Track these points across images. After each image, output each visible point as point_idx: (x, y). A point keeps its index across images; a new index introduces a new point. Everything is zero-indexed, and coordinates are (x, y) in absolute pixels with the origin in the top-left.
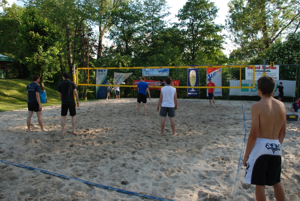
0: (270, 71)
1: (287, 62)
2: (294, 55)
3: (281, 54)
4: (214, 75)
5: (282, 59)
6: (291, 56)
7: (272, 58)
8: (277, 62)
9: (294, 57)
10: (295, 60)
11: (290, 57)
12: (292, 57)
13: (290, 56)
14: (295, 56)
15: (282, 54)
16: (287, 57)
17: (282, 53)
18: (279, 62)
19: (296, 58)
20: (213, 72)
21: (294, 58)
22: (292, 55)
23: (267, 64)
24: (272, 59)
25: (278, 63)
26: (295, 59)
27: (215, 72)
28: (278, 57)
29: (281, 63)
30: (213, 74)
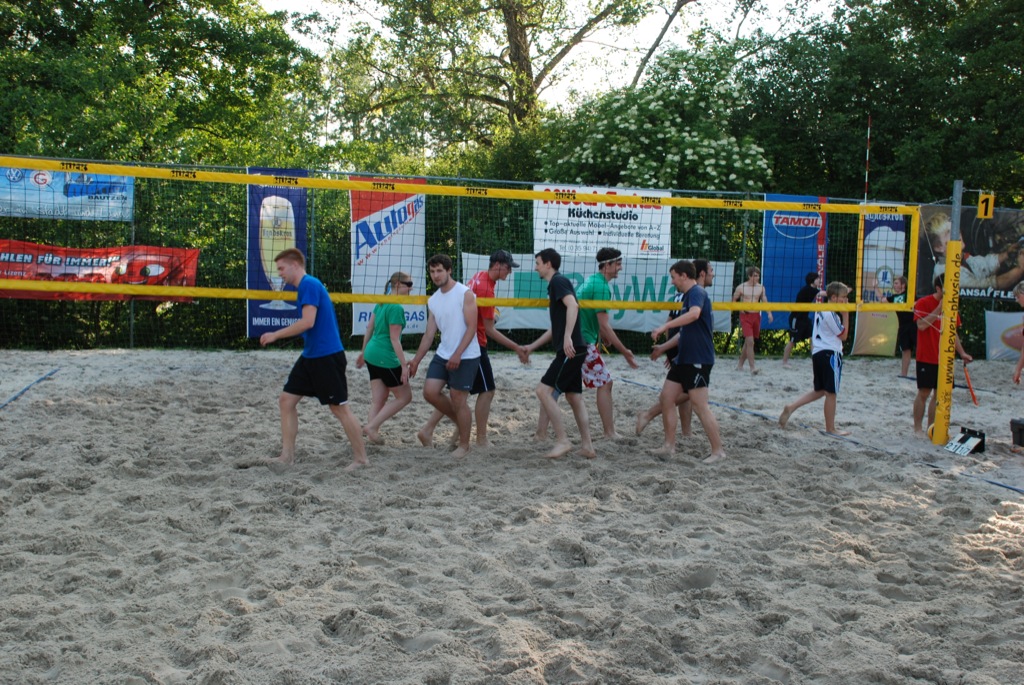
0: (635, 217)
1: (674, 178)
2: (704, 151)
3: (643, 139)
4: (389, 229)
5: (654, 164)
6: (693, 154)
7: (603, 156)
8: (636, 178)
9: (703, 158)
10: (709, 169)
11: (690, 157)
12: (696, 157)
13: (689, 152)
14: (710, 156)
15: (647, 141)
16: (677, 158)
17: (647, 134)
18: (647, 176)
19: (713, 161)
20: (386, 212)
21: (707, 163)
22: (698, 149)
23: (579, 179)
24: (608, 159)
25: (639, 180)
26: (709, 165)
27: (393, 212)
28: (635, 153)
29: (654, 181)
30: (387, 219)
